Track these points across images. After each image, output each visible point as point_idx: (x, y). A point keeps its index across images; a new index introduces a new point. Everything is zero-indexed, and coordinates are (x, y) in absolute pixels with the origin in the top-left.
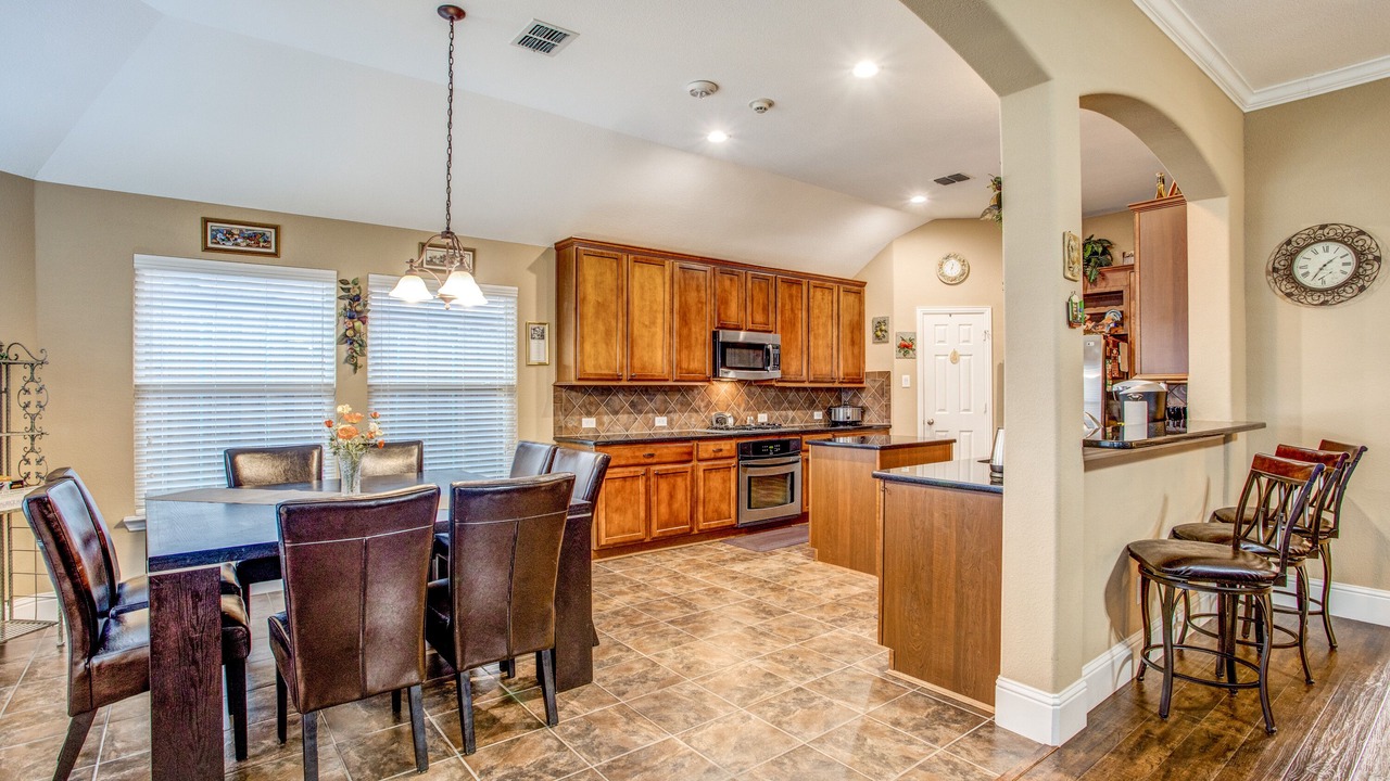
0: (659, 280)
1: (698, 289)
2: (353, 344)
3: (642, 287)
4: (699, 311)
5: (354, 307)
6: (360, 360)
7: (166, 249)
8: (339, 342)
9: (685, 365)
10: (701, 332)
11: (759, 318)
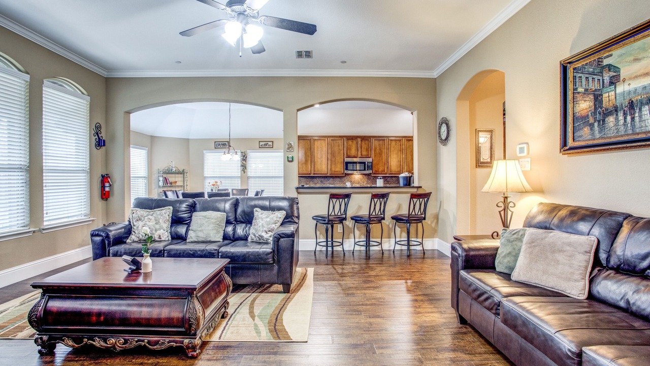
0: (324, 145)
1: (339, 146)
2: (244, 167)
3: (317, 147)
4: (339, 153)
5: (244, 158)
6: (245, 170)
7: (209, 149)
8: (241, 166)
9: (333, 169)
10: (340, 159)
11: (364, 153)
